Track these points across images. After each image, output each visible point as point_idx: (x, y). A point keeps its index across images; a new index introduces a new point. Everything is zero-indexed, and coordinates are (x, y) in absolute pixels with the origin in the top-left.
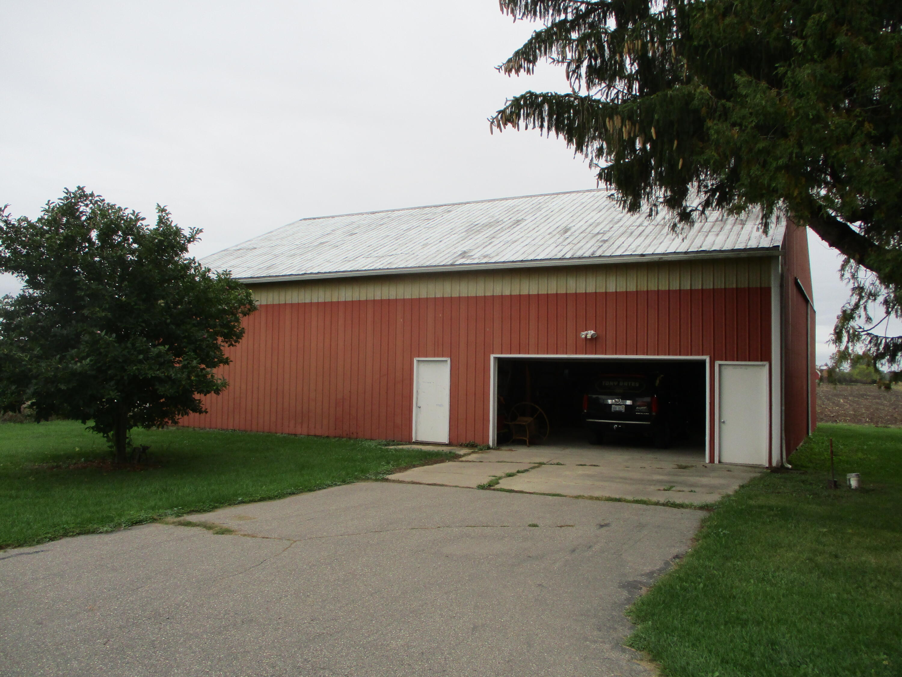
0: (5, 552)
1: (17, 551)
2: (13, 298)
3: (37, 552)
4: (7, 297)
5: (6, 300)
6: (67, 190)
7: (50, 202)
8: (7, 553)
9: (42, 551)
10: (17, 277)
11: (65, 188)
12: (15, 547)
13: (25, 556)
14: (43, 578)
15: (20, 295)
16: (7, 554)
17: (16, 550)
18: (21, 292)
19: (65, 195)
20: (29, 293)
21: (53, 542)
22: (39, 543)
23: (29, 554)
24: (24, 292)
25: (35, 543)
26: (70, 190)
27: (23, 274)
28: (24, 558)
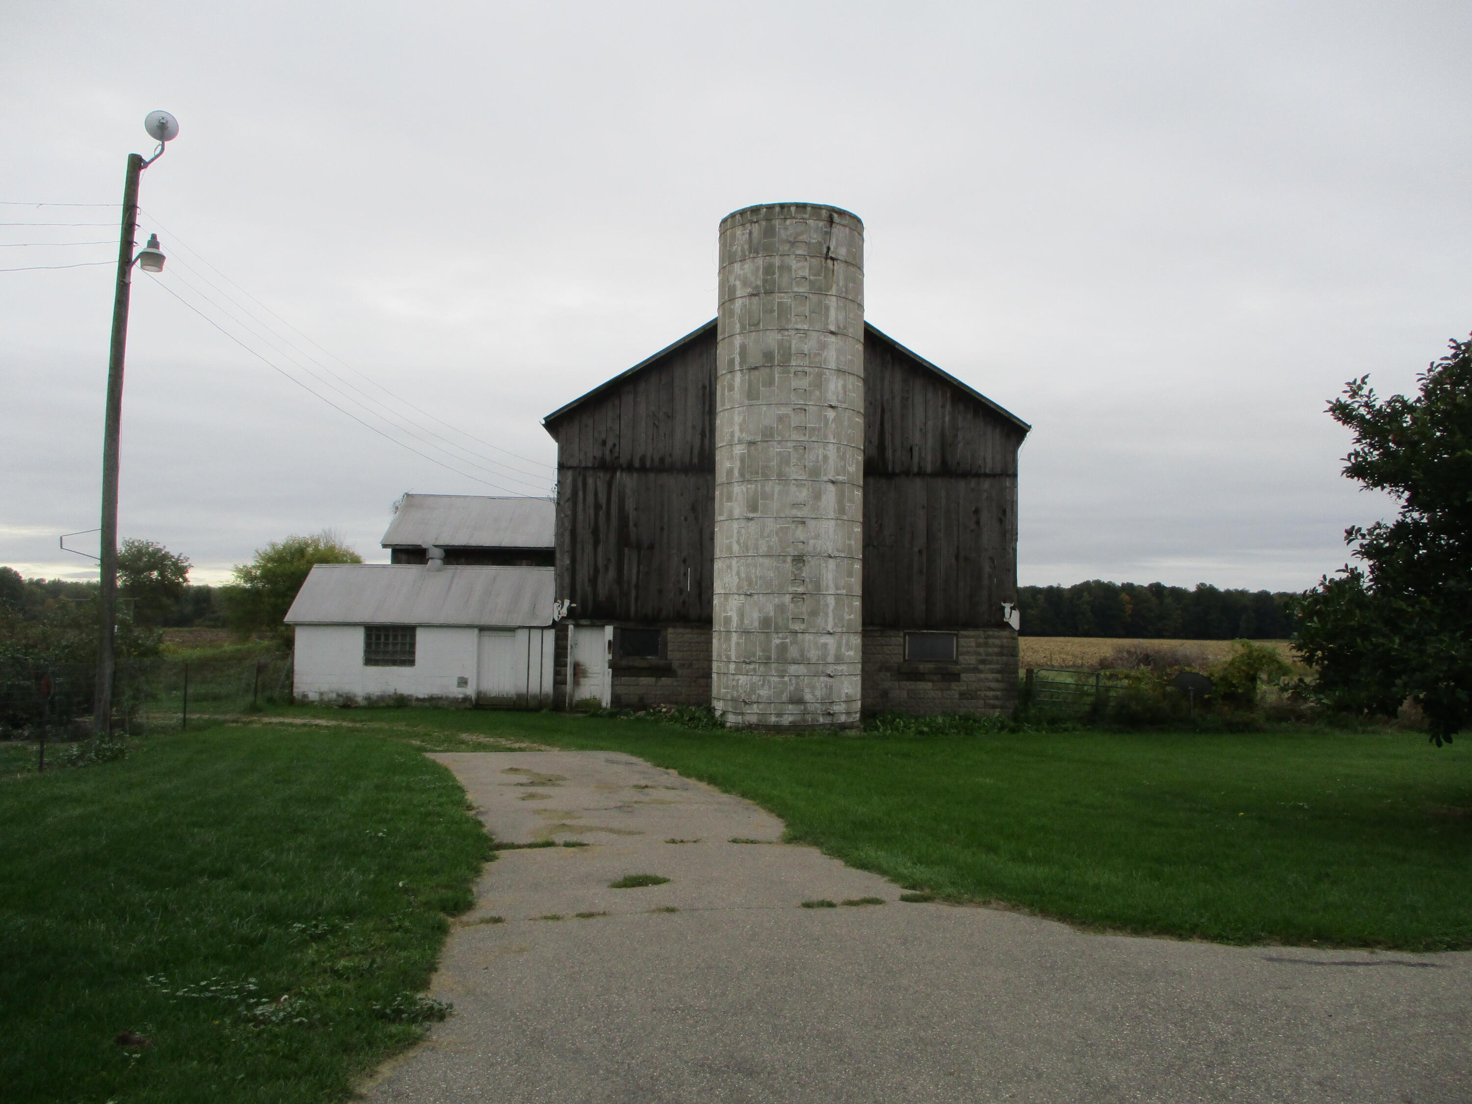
0: (1372, 953)
1: (1391, 955)
2: (1387, 528)
3: (1424, 965)
4: (1378, 525)
5: (1378, 531)
6: (1455, 341)
7: (1435, 365)
8: (1374, 956)
9: (1433, 965)
10: (1389, 493)
11: (1451, 340)
12: (1389, 948)
13: (1404, 968)
14: (1425, 1017)
15: (1397, 521)
16: (1375, 958)
17: (1389, 953)
18: (1400, 518)
19: (1453, 351)
20: (1412, 519)
21: (1454, 953)
22: (1428, 948)
23: (1410, 965)
24: (1404, 515)
25: (1421, 947)
26: (1459, 341)
27: (1401, 490)
28: (1402, 971)
